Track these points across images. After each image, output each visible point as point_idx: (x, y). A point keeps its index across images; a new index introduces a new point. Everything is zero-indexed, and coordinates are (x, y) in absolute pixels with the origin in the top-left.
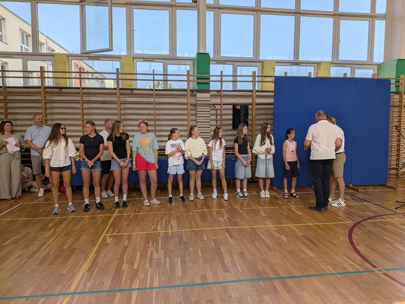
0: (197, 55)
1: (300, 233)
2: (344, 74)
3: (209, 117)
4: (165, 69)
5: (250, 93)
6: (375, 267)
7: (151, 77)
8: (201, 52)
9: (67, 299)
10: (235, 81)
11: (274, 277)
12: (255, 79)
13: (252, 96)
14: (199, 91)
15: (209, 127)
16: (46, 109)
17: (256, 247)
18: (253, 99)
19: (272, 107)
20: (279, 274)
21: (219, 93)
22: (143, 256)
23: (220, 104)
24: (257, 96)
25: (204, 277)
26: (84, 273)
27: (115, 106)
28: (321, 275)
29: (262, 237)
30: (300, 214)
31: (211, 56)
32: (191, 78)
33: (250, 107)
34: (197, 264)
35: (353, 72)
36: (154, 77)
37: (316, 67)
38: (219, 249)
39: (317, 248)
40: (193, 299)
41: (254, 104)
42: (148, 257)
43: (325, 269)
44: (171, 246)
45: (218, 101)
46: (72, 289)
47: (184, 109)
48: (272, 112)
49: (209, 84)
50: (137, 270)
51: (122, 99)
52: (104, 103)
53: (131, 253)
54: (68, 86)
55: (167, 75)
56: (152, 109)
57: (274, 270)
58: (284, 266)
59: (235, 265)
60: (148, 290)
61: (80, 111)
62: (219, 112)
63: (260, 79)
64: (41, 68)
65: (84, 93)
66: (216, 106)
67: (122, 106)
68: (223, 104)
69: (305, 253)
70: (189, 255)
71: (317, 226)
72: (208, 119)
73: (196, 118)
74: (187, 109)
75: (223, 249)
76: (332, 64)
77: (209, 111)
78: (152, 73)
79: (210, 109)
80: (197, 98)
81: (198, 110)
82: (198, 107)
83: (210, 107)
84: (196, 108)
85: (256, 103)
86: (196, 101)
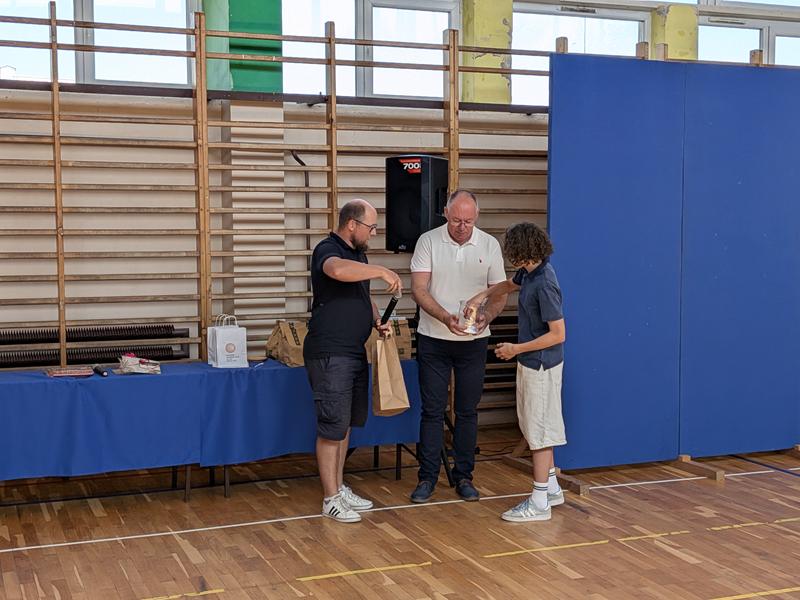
12: (455, 60)
13: (444, 123)
14: (239, 97)
15: (282, 243)
18: (447, 134)
21: (322, 108)
23: (327, 153)
24: (462, 124)
36: (53, 34)
37: (648, 22)
41: (454, 155)
45: (316, 138)
49: (279, 69)
56: (46, 166)
62: (319, 182)
66: (312, 161)
68: (340, 153)
72: (276, 211)
73: (229, 205)
76: (701, 13)
77: (281, 179)
78: (47, 16)
79: (285, 168)
80: (229, 124)
81: (234, 173)
82: (234, 162)
83: (282, 163)
84: (229, 163)
85: (461, 152)
86: (227, 136)
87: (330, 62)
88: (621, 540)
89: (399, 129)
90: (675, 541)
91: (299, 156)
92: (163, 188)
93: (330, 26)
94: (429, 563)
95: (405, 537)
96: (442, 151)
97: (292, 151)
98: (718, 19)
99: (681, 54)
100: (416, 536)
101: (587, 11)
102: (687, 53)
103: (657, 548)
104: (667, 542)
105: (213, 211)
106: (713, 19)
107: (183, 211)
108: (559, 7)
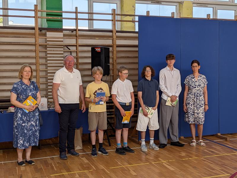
2: (208, 15)
3: (62, 60)
10: (91, 20)
12: (115, 18)
13: (112, 37)
14: (49, 30)
18: (113, 40)
21: (74, 33)
23: (76, 46)
24: (117, 37)
32: (39, 14)
33: (111, 49)
35: (215, 13)
37: (178, 6)
41: (115, 46)
45: (73, 41)
47: (31, 51)
49: (62, 21)
62: (74, 55)
63: (120, 18)
66: (71, 48)
68: (79, 46)
73: (46, 62)
76: (194, 4)
77: (62, 54)
79: (64, 51)
80: (47, 38)
81: (48, 52)
82: (48, 49)
83: (63, 49)
84: (46, 49)
85: (117, 45)
86: (46, 41)
87: (76, 19)
88: (153, 163)
89: (98, 39)
90: (169, 163)
91: (68, 47)
92: (25, 57)
93: (76, 8)
94: (92, 170)
95: (88, 162)
96: (111, 45)
97: (66, 45)
98: (199, 5)
99: (188, 15)
100: (92, 161)
101: (159, 3)
102: (189, 15)
103: (163, 165)
104: (167, 163)
105: (40, 63)
106: (198, 5)
107: (32, 63)
108: (150, 2)
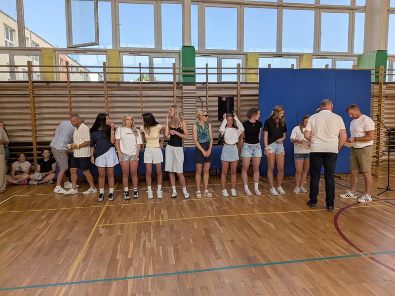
0: (182, 48)
1: (287, 221)
2: (326, 65)
3: (195, 109)
4: (151, 62)
5: (235, 85)
6: (361, 251)
7: (138, 70)
8: (186, 45)
9: (64, 289)
10: (219, 74)
11: (264, 262)
12: (240, 71)
13: (237, 88)
14: (185, 84)
16: (34, 103)
17: (246, 234)
18: (237, 91)
19: (257, 98)
20: (269, 260)
21: (205, 85)
22: (136, 246)
23: (206, 96)
24: (241, 88)
25: (197, 264)
26: (80, 263)
27: (103, 99)
28: (310, 260)
29: (251, 224)
30: (286, 202)
31: (196, 49)
32: (177, 71)
33: (235, 98)
34: (190, 252)
35: (334, 63)
36: (140, 71)
37: (298, 58)
38: (210, 237)
39: (305, 234)
40: (188, 286)
41: (239, 96)
42: (141, 246)
43: (313, 254)
44: (163, 235)
45: (203, 93)
46: (69, 279)
47: (170, 102)
48: (257, 103)
49: (195, 76)
50: (132, 259)
51: (109, 93)
52: (91, 97)
53: (124, 243)
54: (55, 80)
55: (153, 68)
56: (140, 102)
57: (264, 257)
58: (274, 252)
59: (226, 251)
60: (143, 278)
61: (68, 105)
62: (205, 104)
63: (244, 71)
64: (29, 62)
65: (71, 87)
66: (202, 98)
67: (110, 99)
68: (209, 96)
69: (293, 239)
70: (181, 243)
71: (303, 213)
72: (194, 111)
73: (183, 110)
74: (174, 102)
75: (214, 237)
76: (313, 55)
77: (195, 103)
78: (139, 66)
79: (196, 101)
80: (183, 90)
81: (184, 102)
82: (184, 100)
83: (195, 99)
84: (182, 100)
85: (241, 95)
86: (182, 93)
87: (207, 74)
93: (207, 64)
96: (236, 95)
97: (198, 96)
